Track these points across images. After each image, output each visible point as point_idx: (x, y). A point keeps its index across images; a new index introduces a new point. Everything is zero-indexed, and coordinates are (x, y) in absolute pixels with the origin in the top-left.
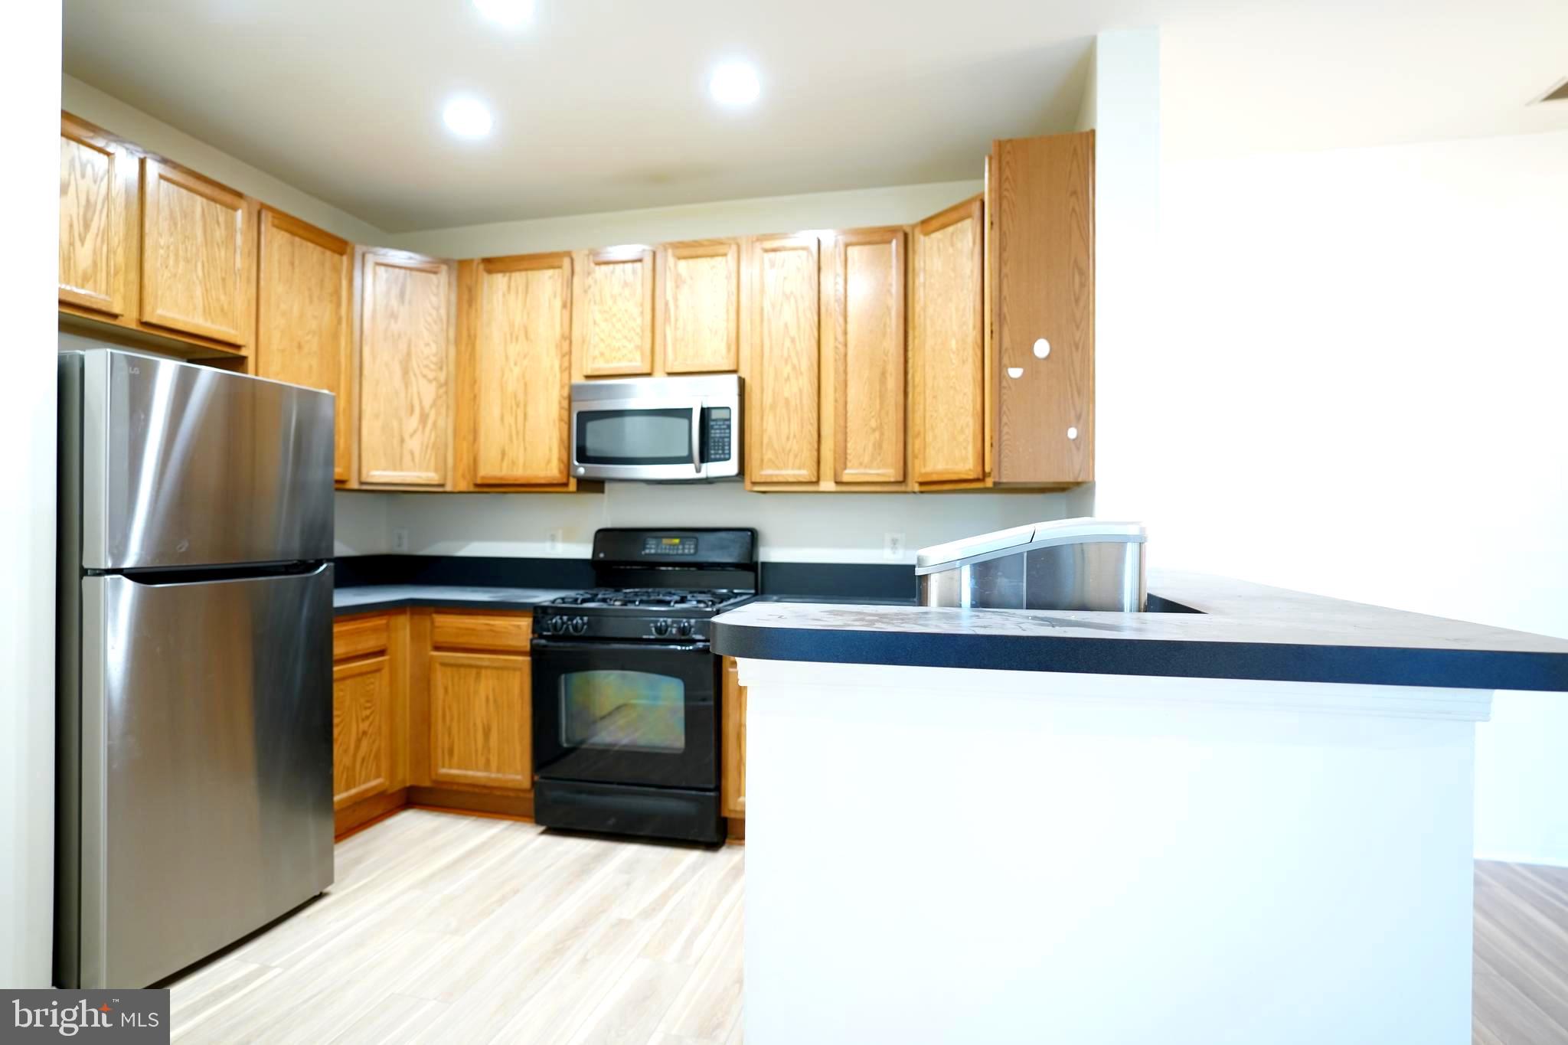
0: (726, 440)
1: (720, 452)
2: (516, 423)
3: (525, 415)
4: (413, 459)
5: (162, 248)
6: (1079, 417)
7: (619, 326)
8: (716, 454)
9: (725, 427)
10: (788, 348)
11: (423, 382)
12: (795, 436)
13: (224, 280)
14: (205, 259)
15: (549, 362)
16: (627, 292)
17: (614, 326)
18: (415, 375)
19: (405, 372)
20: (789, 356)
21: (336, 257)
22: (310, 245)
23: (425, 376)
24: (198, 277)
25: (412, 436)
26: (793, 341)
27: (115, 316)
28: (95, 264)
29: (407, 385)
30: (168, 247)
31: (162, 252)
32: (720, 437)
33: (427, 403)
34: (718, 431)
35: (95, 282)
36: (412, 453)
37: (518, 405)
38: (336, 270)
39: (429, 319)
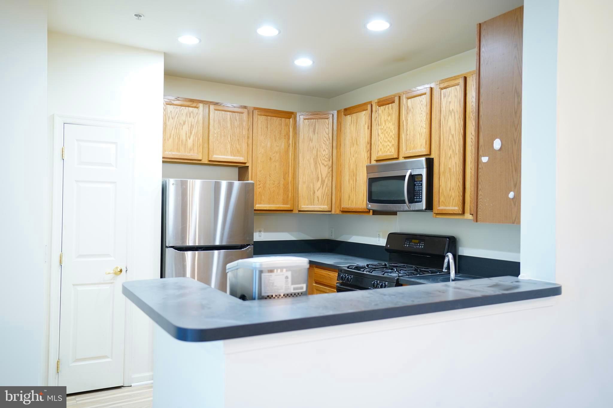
0: (420, 191)
1: (418, 198)
2: (353, 183)
3: (356, 179)
4: (318, 200)
5: (216, 134)
6: (515, 185)
7: (387, 135)
8: (417, 199)
9: (420, 185)
10: (451, 140)
11: (322, 166)
12: (453, 189)
13: (238, 140)
14: (231, 134)
15: (364, 155)
16: (389, 118)
17: (385, 135)
18: (319, 164)
19: (316, 164)
20: (451, 145)
21: (287, 120)
22: (274, 118)
23: (323, 164)
24: (228, 141)
25: (318, 190)
26: (453, 136)
27: (200, 160)
28: (193, 144)
29: (316, 168)
30: (218, 133)
31: (215, 135)
32: (418, 190)
33: (324, 176)
34: (417, 187)
35: (194, 150)
36: (318, 198)
37: (354, 176)
38: (287, 125)
39: (325, 139)
